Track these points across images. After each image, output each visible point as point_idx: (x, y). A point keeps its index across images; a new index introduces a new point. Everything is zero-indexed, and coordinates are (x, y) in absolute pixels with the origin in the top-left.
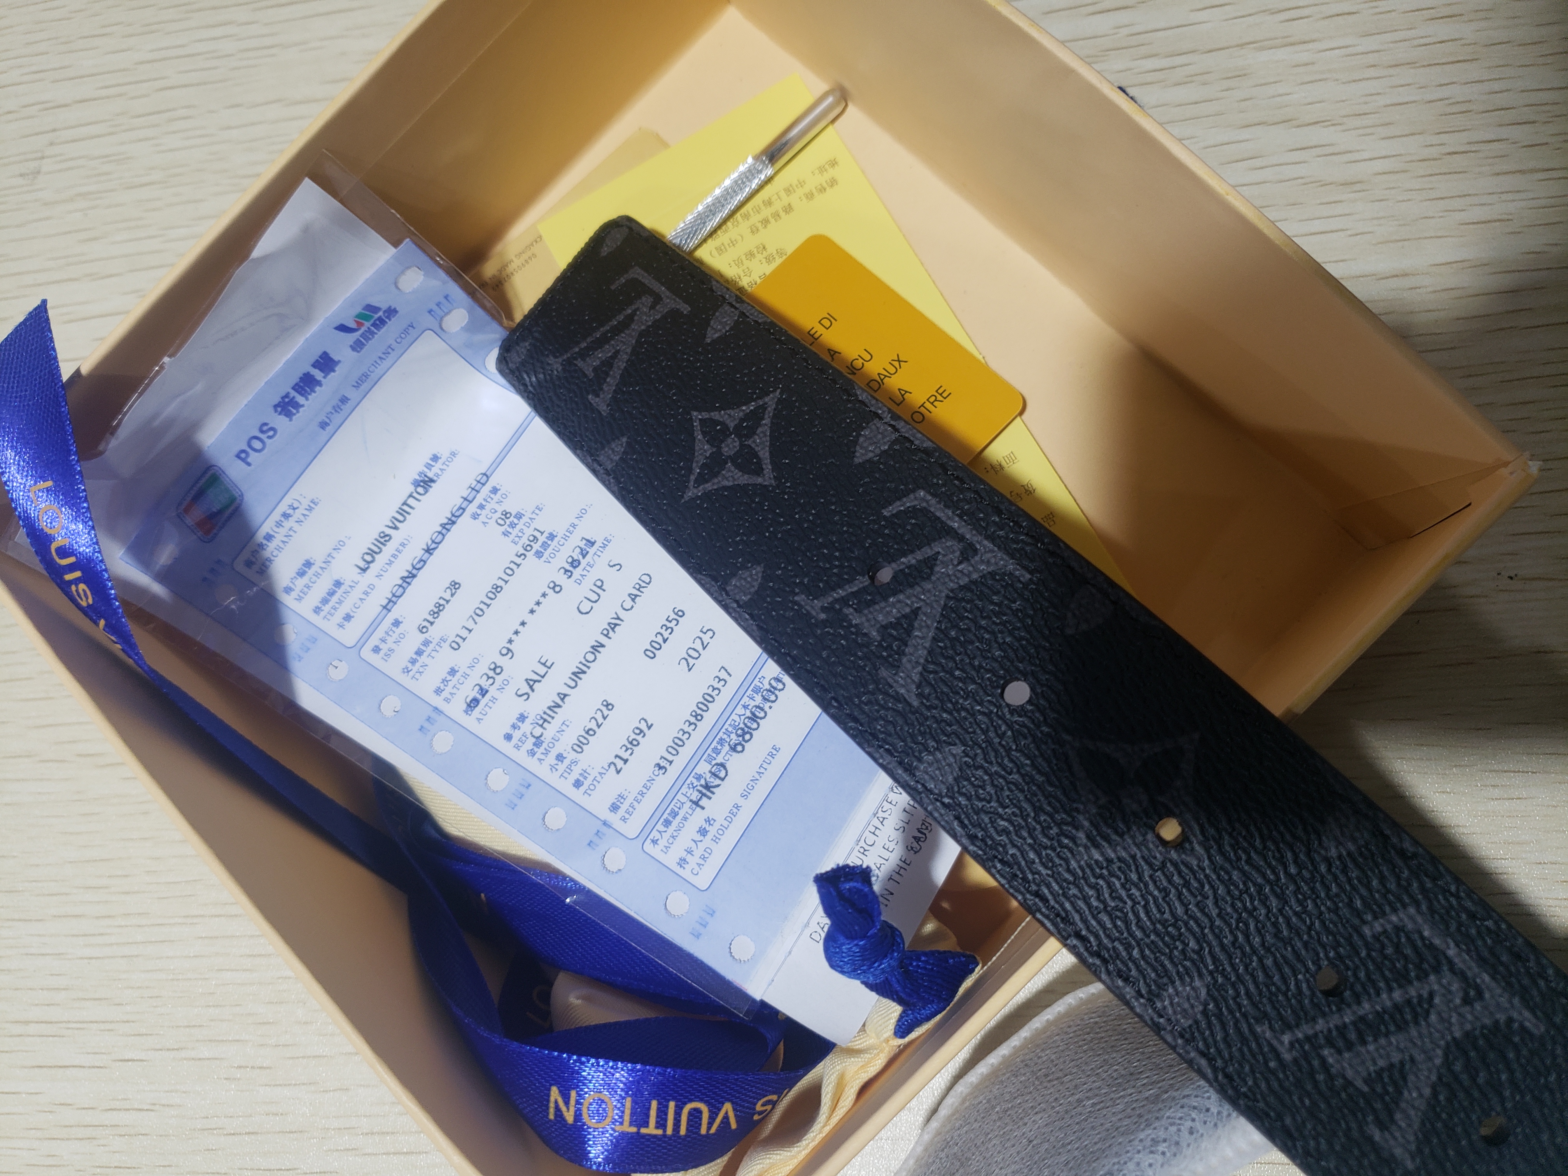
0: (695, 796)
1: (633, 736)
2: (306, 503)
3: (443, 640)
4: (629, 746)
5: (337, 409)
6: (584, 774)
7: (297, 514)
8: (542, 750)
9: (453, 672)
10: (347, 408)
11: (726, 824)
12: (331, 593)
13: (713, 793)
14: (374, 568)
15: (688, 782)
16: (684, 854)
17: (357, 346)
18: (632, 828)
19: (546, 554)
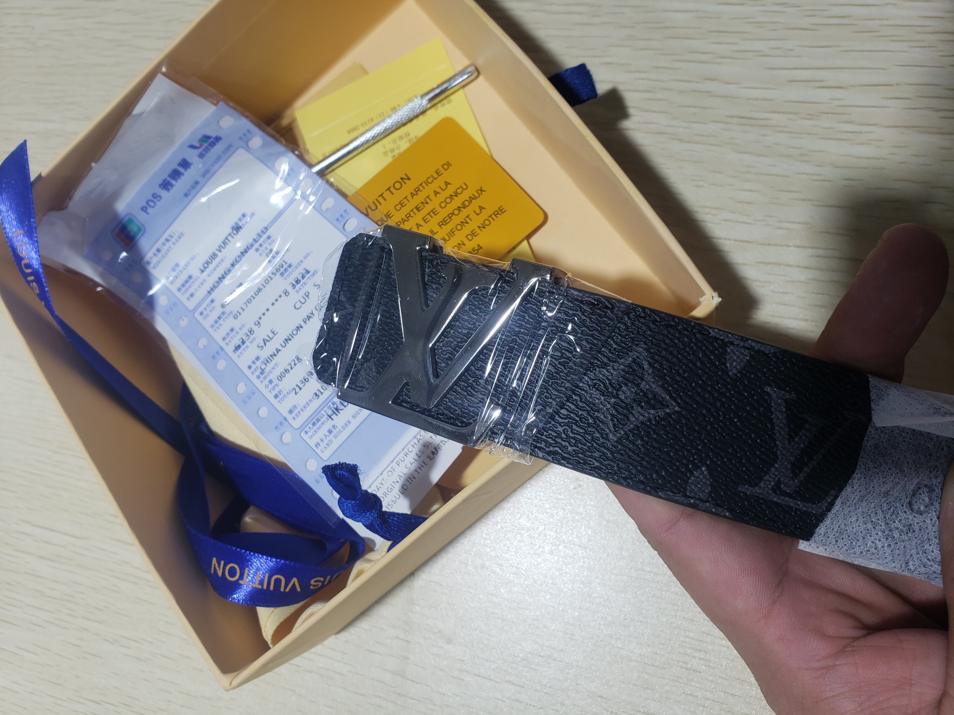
0: (330, 413)
1: (306, 376)
2: (177, 234)
3: (231, 313)
4: (304, 381)
5: (193, 187)
6: (280, 392)
7: (173, 240)
8: (264, 376)
9: (232, 330)
10: (199, 187)
11: (342, 429)
12: (187, 282)
13: (339, 413)
14: (208, 271)
15: (328, 405)
16: (319, 441)
17: (201, 156)
18: (297, 424)
19: (286, 275)
